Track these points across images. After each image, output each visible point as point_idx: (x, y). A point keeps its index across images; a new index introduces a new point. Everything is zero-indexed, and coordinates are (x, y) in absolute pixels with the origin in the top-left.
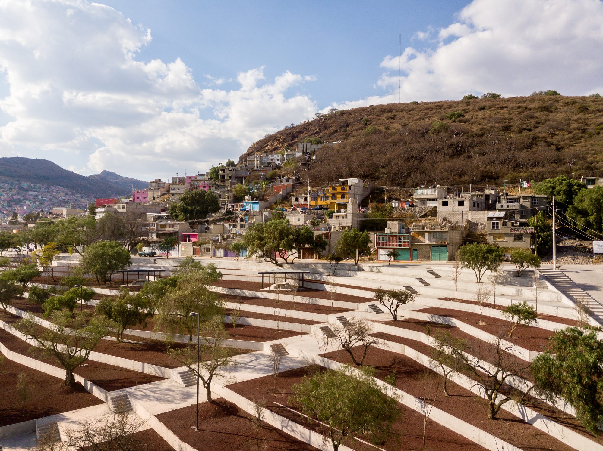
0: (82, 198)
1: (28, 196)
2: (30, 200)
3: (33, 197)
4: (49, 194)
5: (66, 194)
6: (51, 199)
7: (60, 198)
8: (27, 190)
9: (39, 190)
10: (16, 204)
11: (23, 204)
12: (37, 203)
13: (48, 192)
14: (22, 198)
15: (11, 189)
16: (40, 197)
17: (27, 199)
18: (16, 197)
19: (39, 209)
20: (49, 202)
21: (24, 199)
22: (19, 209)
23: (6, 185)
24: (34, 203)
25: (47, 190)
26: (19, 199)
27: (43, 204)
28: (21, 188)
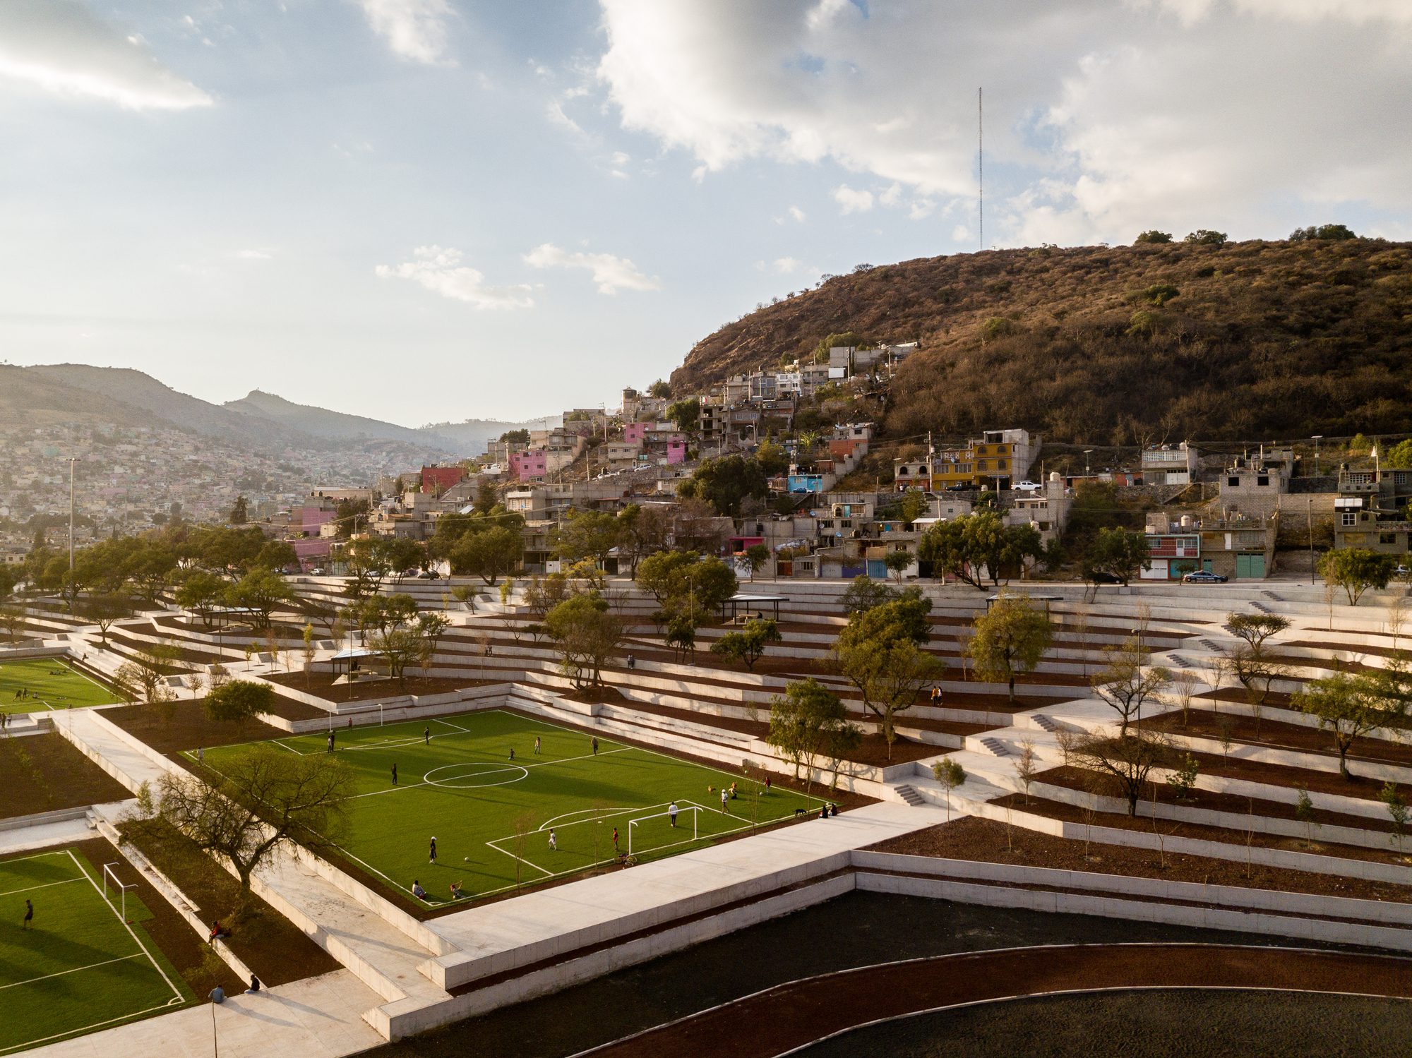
0: (229, 456)
1: (117, 456)
2: (122, 465)
3: (128, 457)
4: (160, 449)
5: (197, 449)
6: (167, 462)
7: (186, 458)
8: (112, 442)
9: (136, 440)
10: (93, 474)
11: (109, 472)
12: (140, 471)
13: (157, 445)
14: (104, 461)
15: (78, 439)
16: (143, 458)
17: (115, 463)
18: (92, 458)
19: (145, 483)
20: (164, 468)
21: (109, 463)
22: (102, 484)
23: (66, 431)
24: (133, 469)
25: (154, 441)
26: (98, 462)
27: (153, 472)
28: (98, 437)
